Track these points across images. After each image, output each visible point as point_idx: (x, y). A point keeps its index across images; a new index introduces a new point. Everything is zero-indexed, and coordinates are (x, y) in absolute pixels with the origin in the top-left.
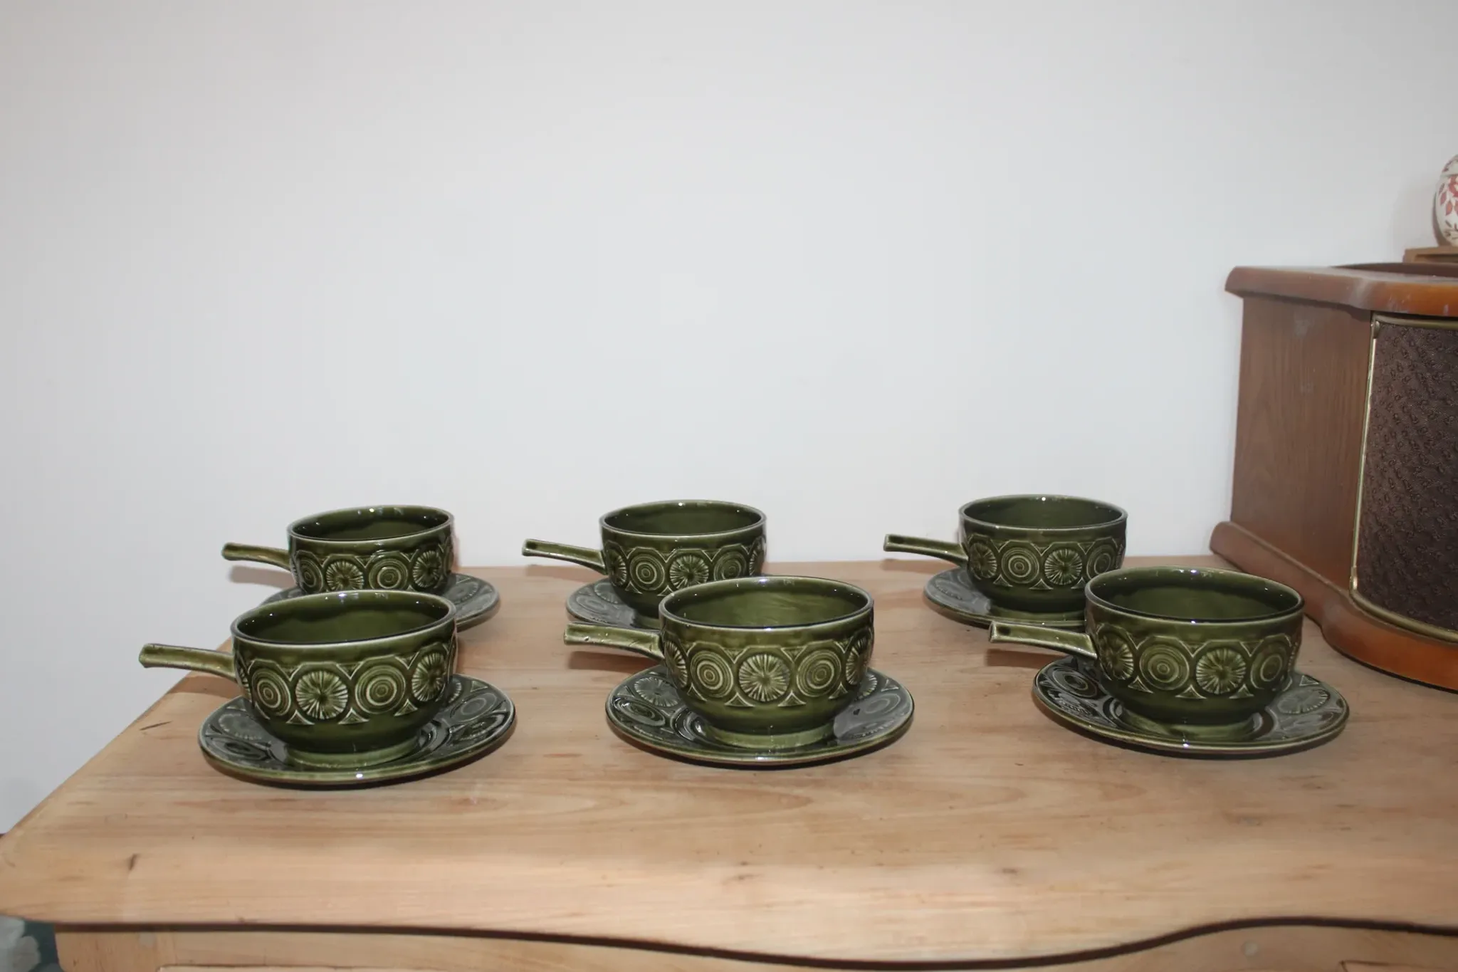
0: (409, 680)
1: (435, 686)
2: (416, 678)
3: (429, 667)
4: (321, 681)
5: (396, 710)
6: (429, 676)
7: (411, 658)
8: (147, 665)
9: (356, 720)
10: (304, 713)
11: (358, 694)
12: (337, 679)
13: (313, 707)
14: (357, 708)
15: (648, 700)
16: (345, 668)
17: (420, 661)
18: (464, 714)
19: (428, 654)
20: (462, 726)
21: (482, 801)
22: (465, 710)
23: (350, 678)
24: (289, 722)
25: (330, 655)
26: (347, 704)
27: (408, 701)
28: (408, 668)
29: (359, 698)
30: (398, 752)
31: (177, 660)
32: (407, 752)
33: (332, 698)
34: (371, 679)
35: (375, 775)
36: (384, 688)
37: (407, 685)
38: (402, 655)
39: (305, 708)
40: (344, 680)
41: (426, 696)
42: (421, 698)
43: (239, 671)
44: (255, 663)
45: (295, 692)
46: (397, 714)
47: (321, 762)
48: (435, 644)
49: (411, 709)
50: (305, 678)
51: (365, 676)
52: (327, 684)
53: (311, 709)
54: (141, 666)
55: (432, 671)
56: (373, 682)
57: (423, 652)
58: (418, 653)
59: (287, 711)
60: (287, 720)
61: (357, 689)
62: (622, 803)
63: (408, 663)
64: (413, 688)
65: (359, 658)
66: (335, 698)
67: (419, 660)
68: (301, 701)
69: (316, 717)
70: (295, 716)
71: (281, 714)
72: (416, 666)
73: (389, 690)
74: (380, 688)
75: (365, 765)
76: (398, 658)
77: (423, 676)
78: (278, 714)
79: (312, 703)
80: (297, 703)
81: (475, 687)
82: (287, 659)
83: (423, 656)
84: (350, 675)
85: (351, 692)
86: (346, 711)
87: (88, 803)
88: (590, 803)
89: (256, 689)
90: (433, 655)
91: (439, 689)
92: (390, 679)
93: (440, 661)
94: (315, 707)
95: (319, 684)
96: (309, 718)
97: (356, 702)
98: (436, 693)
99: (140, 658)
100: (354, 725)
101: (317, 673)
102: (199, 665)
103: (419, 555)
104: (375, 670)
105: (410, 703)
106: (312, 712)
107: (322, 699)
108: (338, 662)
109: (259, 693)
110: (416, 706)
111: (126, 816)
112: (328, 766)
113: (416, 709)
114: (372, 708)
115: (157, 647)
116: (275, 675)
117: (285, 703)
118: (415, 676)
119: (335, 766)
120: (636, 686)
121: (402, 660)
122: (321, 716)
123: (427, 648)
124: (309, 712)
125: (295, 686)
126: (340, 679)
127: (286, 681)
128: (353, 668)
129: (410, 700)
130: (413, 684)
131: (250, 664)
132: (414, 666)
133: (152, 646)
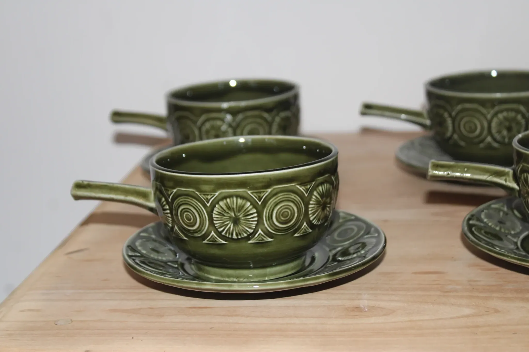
0: (307, 205)
1: (326, 212)
2: (312, 204)
3: (322, 195)
4: (235, 206)
5: (295, 232)
6: (322, 202)
7: (308, 187)
8: (77, 198)
9: (263, 240)
10: (219, 234)
11: (266, 217)
12: (249, 204)
13: (227, 228)
14: (265, 230)
15: (495, 227)
16: (255, 194)
17: (315, 190)
18: (338, 239)
19: (322, 184)
20: (339, 249)
21: (371, 308)
22: (339, 235)
23: (260, 203)
24: (205, 242)
25: (242, 184)
26: (257, 225)
27: (305, 224)
28: (306, 195)
29: (266, 221)
30: (293, 268)
31: (102, 193)
32: (298, 269)
33: (244, 220)
34: (277, 204)
35: (283, 285)
36: (287, 212)
37: (305, 211)
38: (302, 184)
39: (220, 230)
40: (254, 205)
41: (319, 220)
42: (315, 222)
43: (159, 200)
44: (176, 192)
45: (212, 215)
46: (296, 235)
47: (229, 276)
48: (327, 175)
49: (307, 231)
50: (221, 203)
51: (272, 202)
52: (240, 208)
53: (226, 229)
54: (72, 199)
55: (324, 199)
56: (279, 207)
57: (318, 182)
58: (314, 183)
59: (203, 233)
60: (204, 240)
61: (265, 213)
62: (497, 311)
63: (307, 190)
64: (310, 212)
65: (268, 186)
66: (247, 220)
67: (315, 188)
68: (217, 223)
69: (230, 237)
70: (212, 236)
71: (199, 235)
72: (313, 194)
73: (291, 214)
74: (284, 212)
75: (267, 279)
76: (298, 186)
77: (318, 203)
78: (196, 235)
79: (227, 225)
80: (214, 224)
81: (344, 218)
82: (206, 187)
83: (318, 186)
84: (260, 201)
85: (260, 215)
86: (255, 231)
87: (38, 310)
88: (467, 311)
89: (177, 215)
90: (325, 185)
91: (328, 213)
92: (292, 204)
93: (330, 189)
94: (230, 227)
95: (233, 209)
96: (223, 238)
97: (264, 224)
98: (326, 218)
99: (71, 191)
100: (261, 244)
101: (231, 199)
102: (122, 197)
103: (277, 114)
104: (280, 196)
105: (306, 226)
106: (226, 233)
107: (236, 221)
108: (250, 189)
109: (180, 217)
110: (311, 228)
111: (72, 321)
112: (235, 280)
113: (311, 231)
114: (277, 229)
115: (86, 183)
116: (194, 202)
117: (202, 226)
118: (311, 202)
119: (241, 280)
120: (483, 216)
121: (301, 188)
122: (235, 236)
123: (321, 179)
124: (223, 233)
125: (213, 210)
126: (251, 204)
127: (205, 206)
128: (262, 195)
129: (307, 223)
130: (310, 209)
131: (171, 193)
132: (311, 194)
133: (81, 182)
